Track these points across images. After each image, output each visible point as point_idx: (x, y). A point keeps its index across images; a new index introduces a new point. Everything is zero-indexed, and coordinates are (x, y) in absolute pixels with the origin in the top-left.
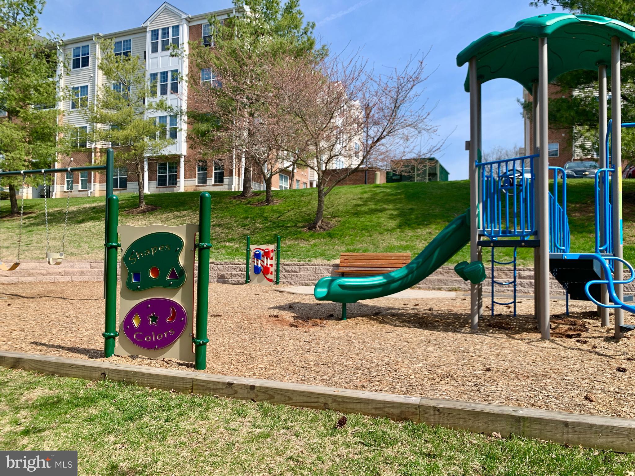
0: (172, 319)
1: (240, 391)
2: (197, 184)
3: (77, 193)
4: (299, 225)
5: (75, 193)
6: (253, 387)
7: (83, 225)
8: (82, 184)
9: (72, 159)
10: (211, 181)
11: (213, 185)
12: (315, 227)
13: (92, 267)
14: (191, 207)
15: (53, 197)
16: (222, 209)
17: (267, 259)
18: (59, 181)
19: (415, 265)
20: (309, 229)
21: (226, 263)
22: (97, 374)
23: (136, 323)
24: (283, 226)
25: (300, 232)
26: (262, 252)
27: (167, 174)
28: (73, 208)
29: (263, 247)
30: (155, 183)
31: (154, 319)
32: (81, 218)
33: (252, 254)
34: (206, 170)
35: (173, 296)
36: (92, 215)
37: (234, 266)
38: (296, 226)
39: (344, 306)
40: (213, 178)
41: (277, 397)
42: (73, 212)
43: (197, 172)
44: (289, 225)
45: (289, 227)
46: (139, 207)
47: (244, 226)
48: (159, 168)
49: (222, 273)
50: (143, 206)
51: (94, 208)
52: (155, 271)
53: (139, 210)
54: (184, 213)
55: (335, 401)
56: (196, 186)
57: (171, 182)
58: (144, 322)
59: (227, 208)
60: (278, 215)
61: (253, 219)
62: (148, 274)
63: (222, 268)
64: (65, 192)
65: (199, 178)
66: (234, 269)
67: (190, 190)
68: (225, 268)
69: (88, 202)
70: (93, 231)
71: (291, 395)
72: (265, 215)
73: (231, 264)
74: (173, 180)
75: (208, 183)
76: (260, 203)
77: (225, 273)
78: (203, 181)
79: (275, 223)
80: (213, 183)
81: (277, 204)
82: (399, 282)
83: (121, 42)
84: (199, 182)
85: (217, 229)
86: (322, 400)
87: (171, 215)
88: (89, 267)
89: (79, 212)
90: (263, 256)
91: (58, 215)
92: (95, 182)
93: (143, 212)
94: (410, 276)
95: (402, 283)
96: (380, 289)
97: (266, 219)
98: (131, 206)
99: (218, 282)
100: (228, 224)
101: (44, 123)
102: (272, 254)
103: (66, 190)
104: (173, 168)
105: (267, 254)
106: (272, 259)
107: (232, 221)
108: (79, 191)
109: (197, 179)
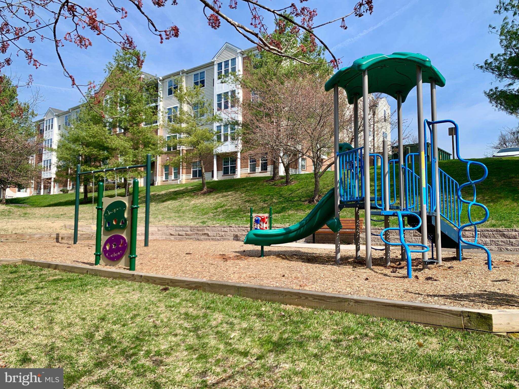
0: (122, 245)
1: (137, 278)
2: (249, 172)
3: (172, 181)
4: (303, 199)
5: (169, 182)
6: (141, 276)
7: (164, 203)
8: (174, 175)
9: (168, 158)
10: (259, 169)
11: (260, 172)
12: (313, 201)
13: (159, 230)
14: (235, 189)
15: (156, 185)
16: (255, 190)
17: (263, 223)
18: (160, 174)
19: (304, 222)
20: (309, 202)
21: (239, 227)
22: (85, 272)
23: (108, 248)
24: (291, 201)
25: (301, 205)
26: (260, 218)
27: (229, 166)
28: (163, 192)
29: (261, 215)
30: (221, 173)
31: (115, 245)
32: (165, 199)
33: (254, 220)
34: (255, 161)
35: (122, 233)
36: (173, 196)
37: (244, 228)
38: (300, 200)
39: (262, 248)
40: (260, 167)
41: (150, 280)
42: (162, 194)
43: (249, 163)
44: (296, 200)
45: (295, 201)
46: (202, 190)
47: (265, 201)
48: (224, 162)
49: (236, 233)
50: (205, 190)
51: (175, 192)
52: (116, 221)
53: (202, 192)
54: (229, 193)
55: (171, 282)
56: (249, 173)
57: (232, 171)
58: (111, 247)
59: (258, 188)
60: (290, 193)
61: (272, 196)
62: (113, 222)
63: (237, 230)
64: (164, 181)
65: (250, 168)
66: (244, 231)
67: (244, 176)
68: (239, 230)
69: (174, 188)
70: (169, 207)
71: (155, 279)
72: (281, 193)
73: (242, 227)
74: (233, 170)
75: (257, 171)
76: (282, 184)
77: (239, 233)
78: (253, 170)
79: (286, 199)
80: (260, 171)
81: (293, 185)
82: (295, 232)
83: (198, 74)
84: (251, 171)
85: (247, 203)
86: (167, 281)
87: (220, 195)
88: (157, 230)
89: (166, 195)
90: (261, 221)
91: (152, 197)
92: (182, 174)
93: (204, 194)
94: (302, 229)
95: (297, 233)
96: (282, 237)
97: (281, 196)
98: (198, 190)
99: (234, 239)
100: (255, 200)
101: (144, 135)
102: (266, 220)
103: (164, 179)
104: (233, 161)
105: (263, 220)
106: (266, 223)
107: (258, 198)
108: (173, 180)
109: (249, 169)
